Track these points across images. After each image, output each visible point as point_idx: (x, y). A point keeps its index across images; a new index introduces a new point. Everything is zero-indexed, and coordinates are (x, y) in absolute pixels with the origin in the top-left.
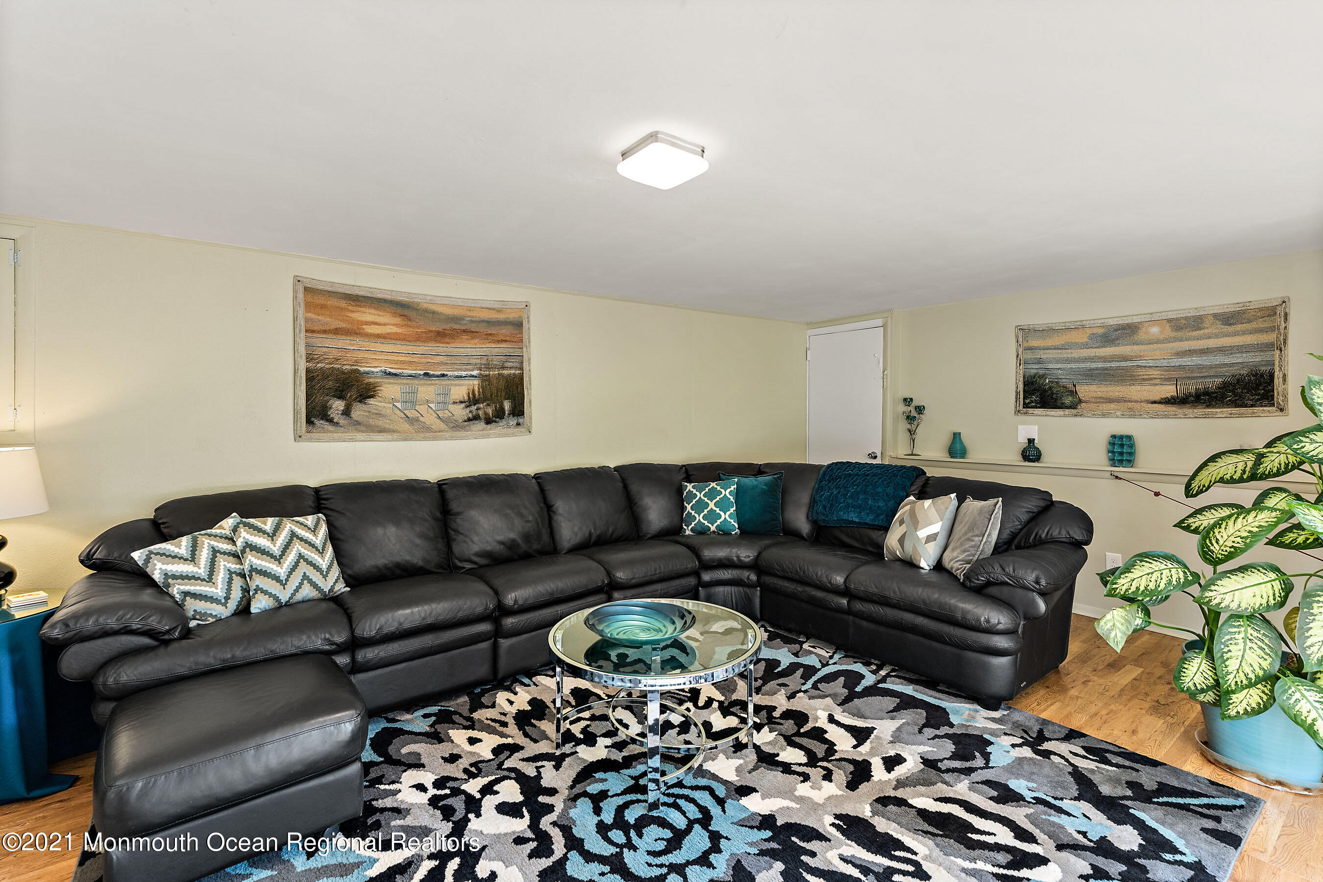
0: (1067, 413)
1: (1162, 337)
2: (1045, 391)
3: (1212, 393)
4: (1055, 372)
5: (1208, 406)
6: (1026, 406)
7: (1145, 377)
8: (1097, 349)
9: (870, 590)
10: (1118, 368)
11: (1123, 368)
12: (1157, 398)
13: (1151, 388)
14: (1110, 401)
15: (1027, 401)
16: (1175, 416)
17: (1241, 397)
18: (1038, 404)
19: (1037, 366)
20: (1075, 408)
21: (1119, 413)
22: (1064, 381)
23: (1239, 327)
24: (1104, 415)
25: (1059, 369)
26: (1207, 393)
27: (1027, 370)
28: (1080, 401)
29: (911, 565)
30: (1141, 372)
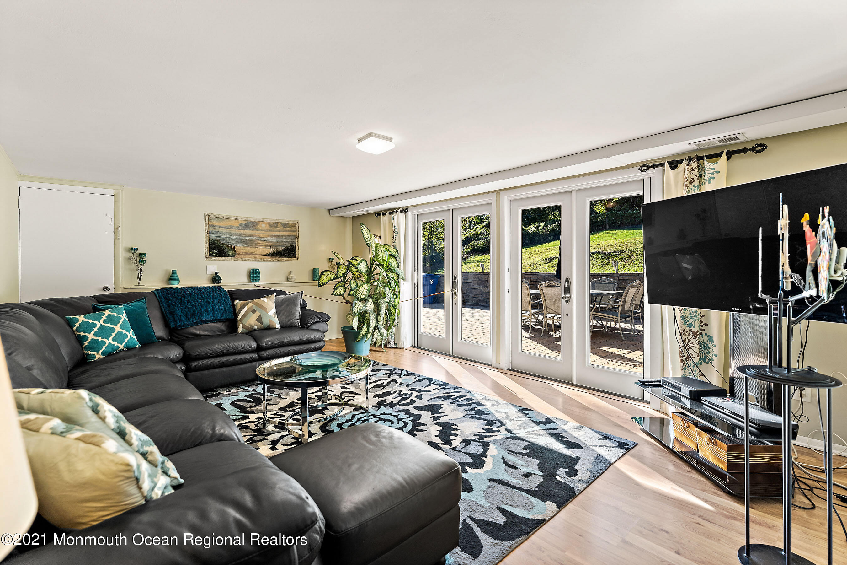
0: (231, 259)
1: (265, 229)
2: (221, 248)
3: (281, 252)
4: (226, 239)
5: (280, 257)
6: (211, 255)
7: (261, 244)
8: (243, 231)
9: (275, 342)
10: (251, 240)
11: (252, 240)
12: (265, 254)
13: (263, 249)
14: (248, 254)
15: (211, 253)
16: (270, 261)
17: (288, 254)
18: (217, 254)
19: (217, 235)
20: (234, 257)
21: (251, 260)
22: (230, 243)
23: (287, 229)
24: (246, 260)
25: (227, 238)
26: (279, 252)
27: (211, 237)
28: (236, 254)
29: (270, 328)
30: (259, 242)
